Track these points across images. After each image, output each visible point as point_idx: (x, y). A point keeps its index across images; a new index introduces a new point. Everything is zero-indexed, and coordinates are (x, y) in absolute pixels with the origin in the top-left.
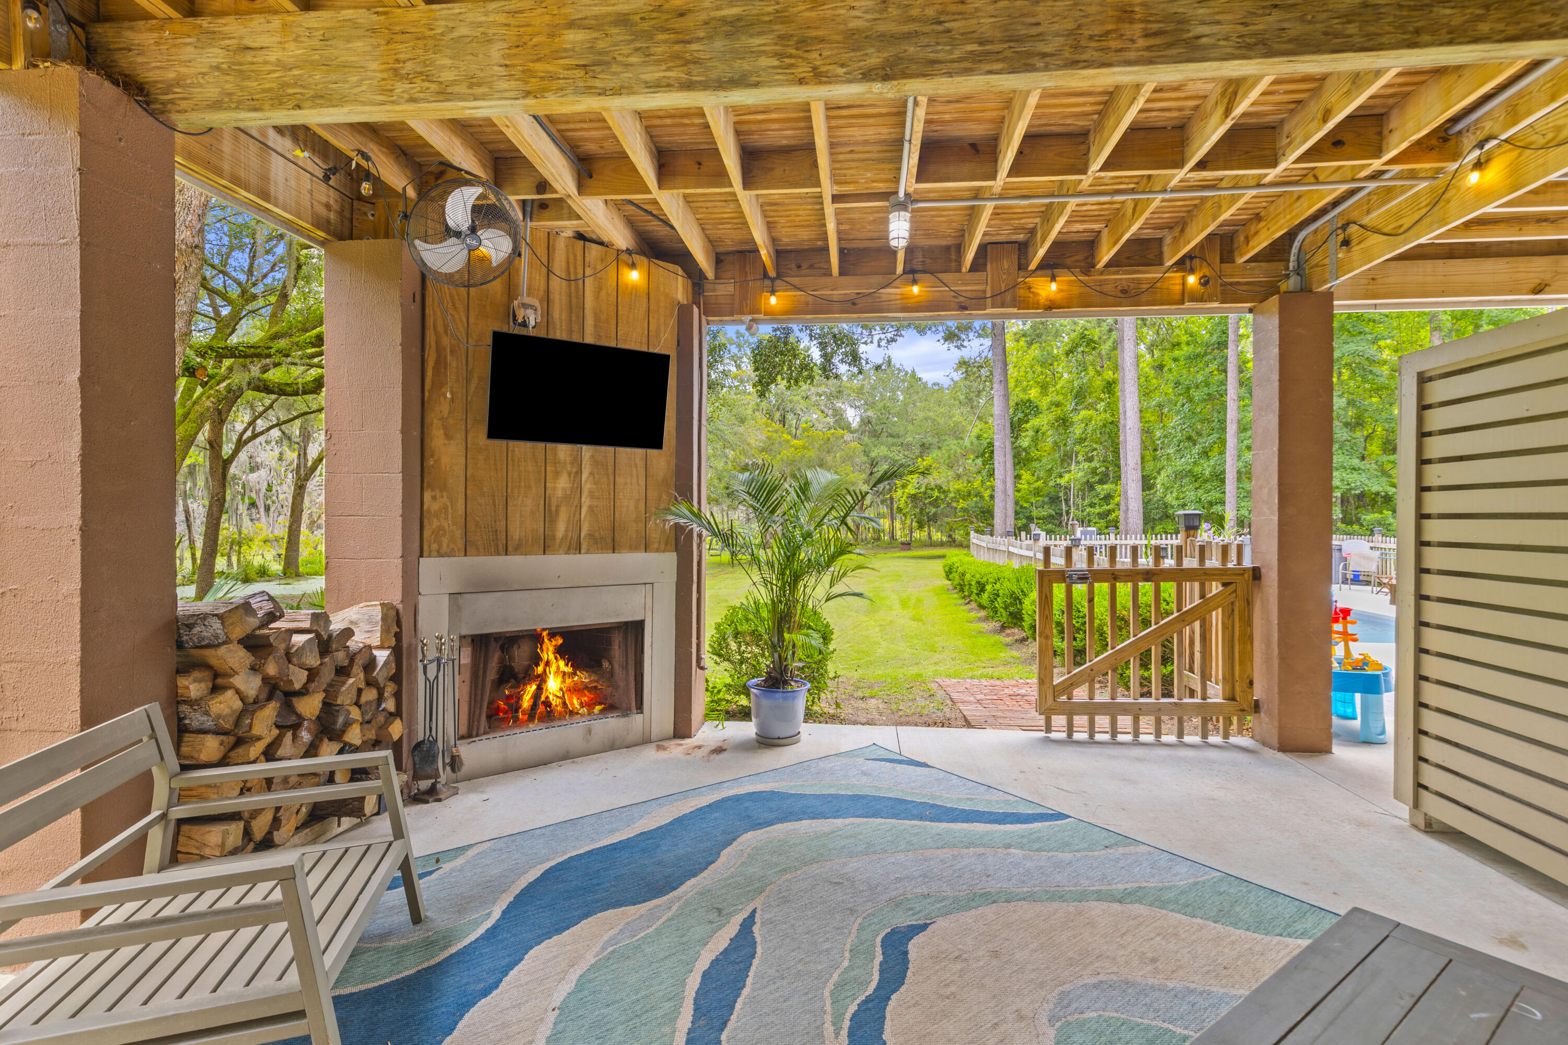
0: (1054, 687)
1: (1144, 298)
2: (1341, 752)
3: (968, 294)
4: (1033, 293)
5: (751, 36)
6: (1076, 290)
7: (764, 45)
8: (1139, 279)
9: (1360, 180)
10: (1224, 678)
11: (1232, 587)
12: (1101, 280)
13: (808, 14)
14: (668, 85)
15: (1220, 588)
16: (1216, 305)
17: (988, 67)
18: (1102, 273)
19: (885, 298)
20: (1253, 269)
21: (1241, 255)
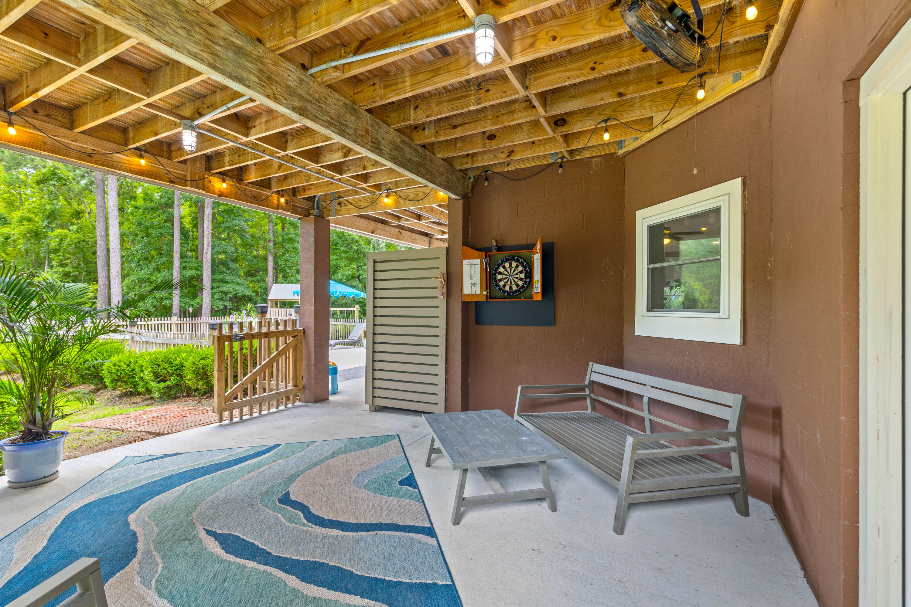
0: (225, 397)
1: (263, 202)
2: (332, 398)
3: (175, 174)
4: (212, 185)
5: (247, 61)
6: (233, 190)
7: (253, 69)
8: (260, 193)
9: (358, 188)
10: (293, 378)
11: (296, 338)
12: (245, 188)
13: (271, 66)
14: (201, 60)
15: (291, 339)
16: (290, 213)
17: (333, 129)
18: (246, 185)
19: (116, 159)
20: (302, 202)
21: (301, 195)
